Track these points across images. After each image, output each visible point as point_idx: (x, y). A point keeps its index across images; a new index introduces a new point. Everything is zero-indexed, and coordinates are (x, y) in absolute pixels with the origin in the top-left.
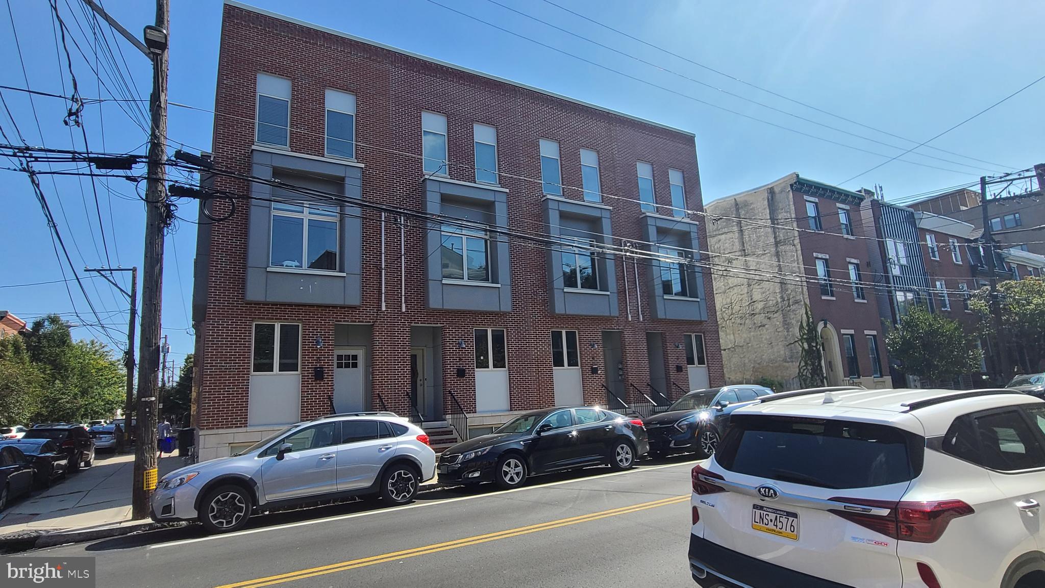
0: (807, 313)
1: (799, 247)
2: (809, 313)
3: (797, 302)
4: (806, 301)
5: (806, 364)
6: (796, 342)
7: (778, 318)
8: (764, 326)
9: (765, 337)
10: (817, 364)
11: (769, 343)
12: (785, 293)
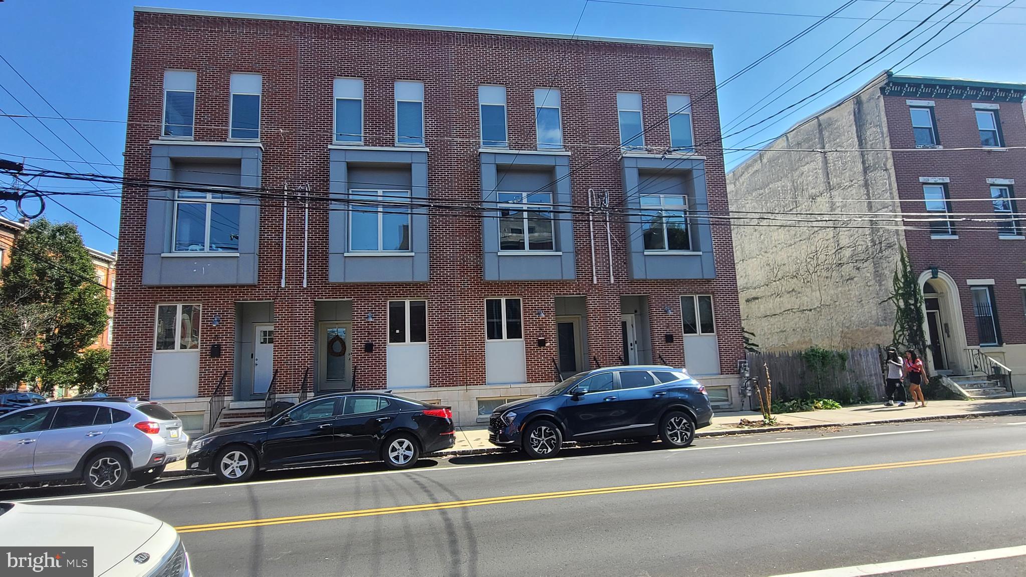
0: (903, 260)
1: (892, 171)
2: (906, 259)
3: (889, 246)
4: (901, 243)
5: (903, 328)
6: (889, 298)
7: (868, 268)
8: (852, 279)
9: (853, 293)
10: (915, 328)
11: (859, 300)
12: (876, 235)
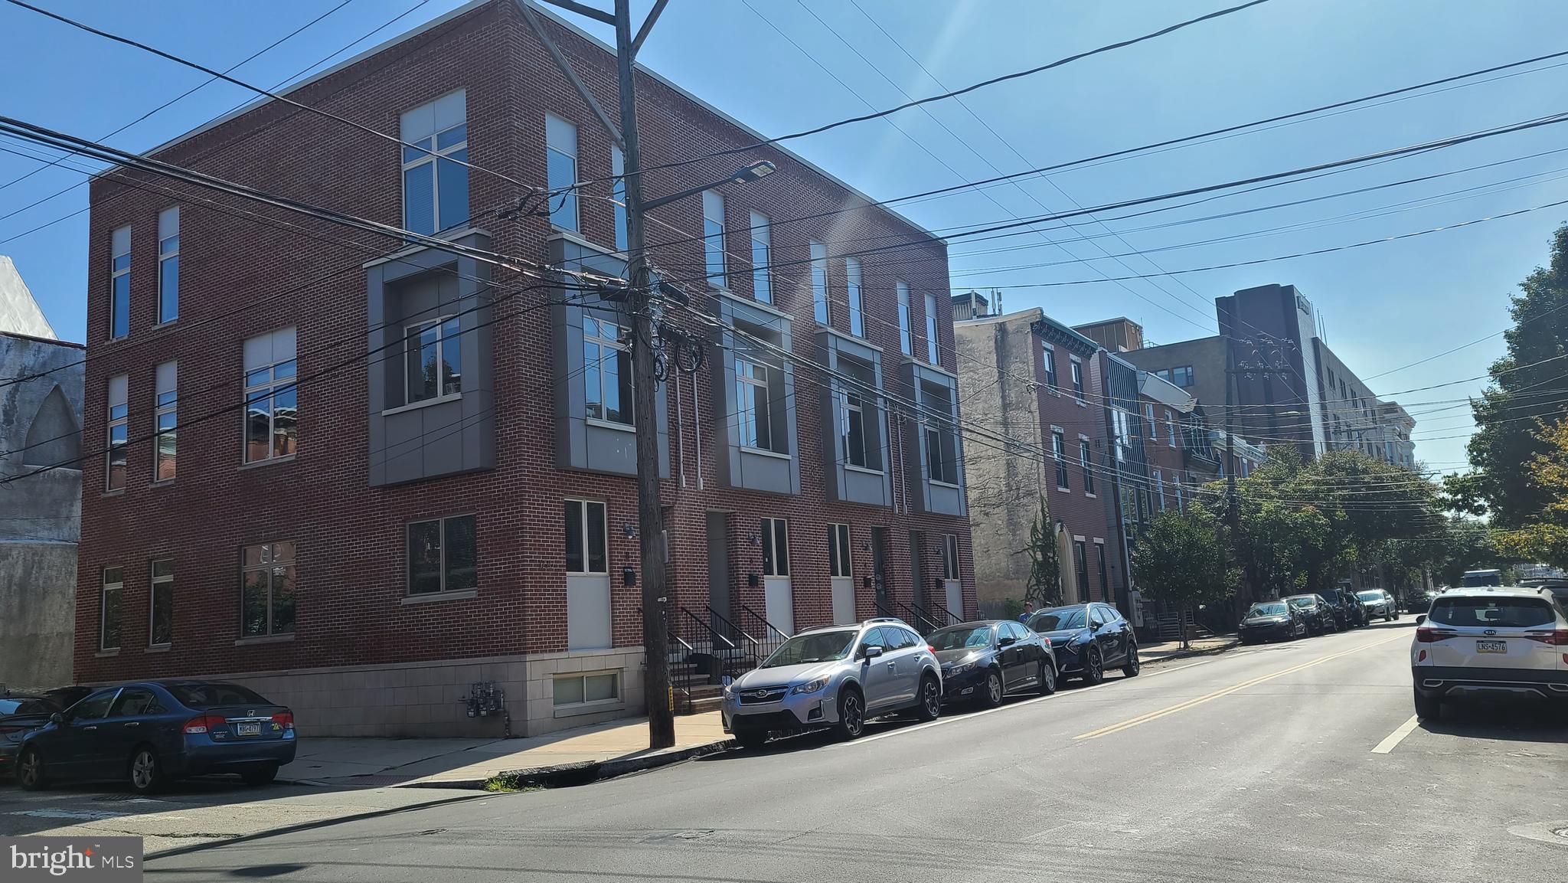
0: (1043, 510)
1: (1037, 415)
2: (1046, 510)
3: (1030, 494)
4: (1042, 492)
5: (1038, 582)
6: (1025, 550)
7: (1000, 516)
8: (978, 525)
9: (978, 541)
10: (1053, 582)
11: (985, 550)
12: (1013, 479)
